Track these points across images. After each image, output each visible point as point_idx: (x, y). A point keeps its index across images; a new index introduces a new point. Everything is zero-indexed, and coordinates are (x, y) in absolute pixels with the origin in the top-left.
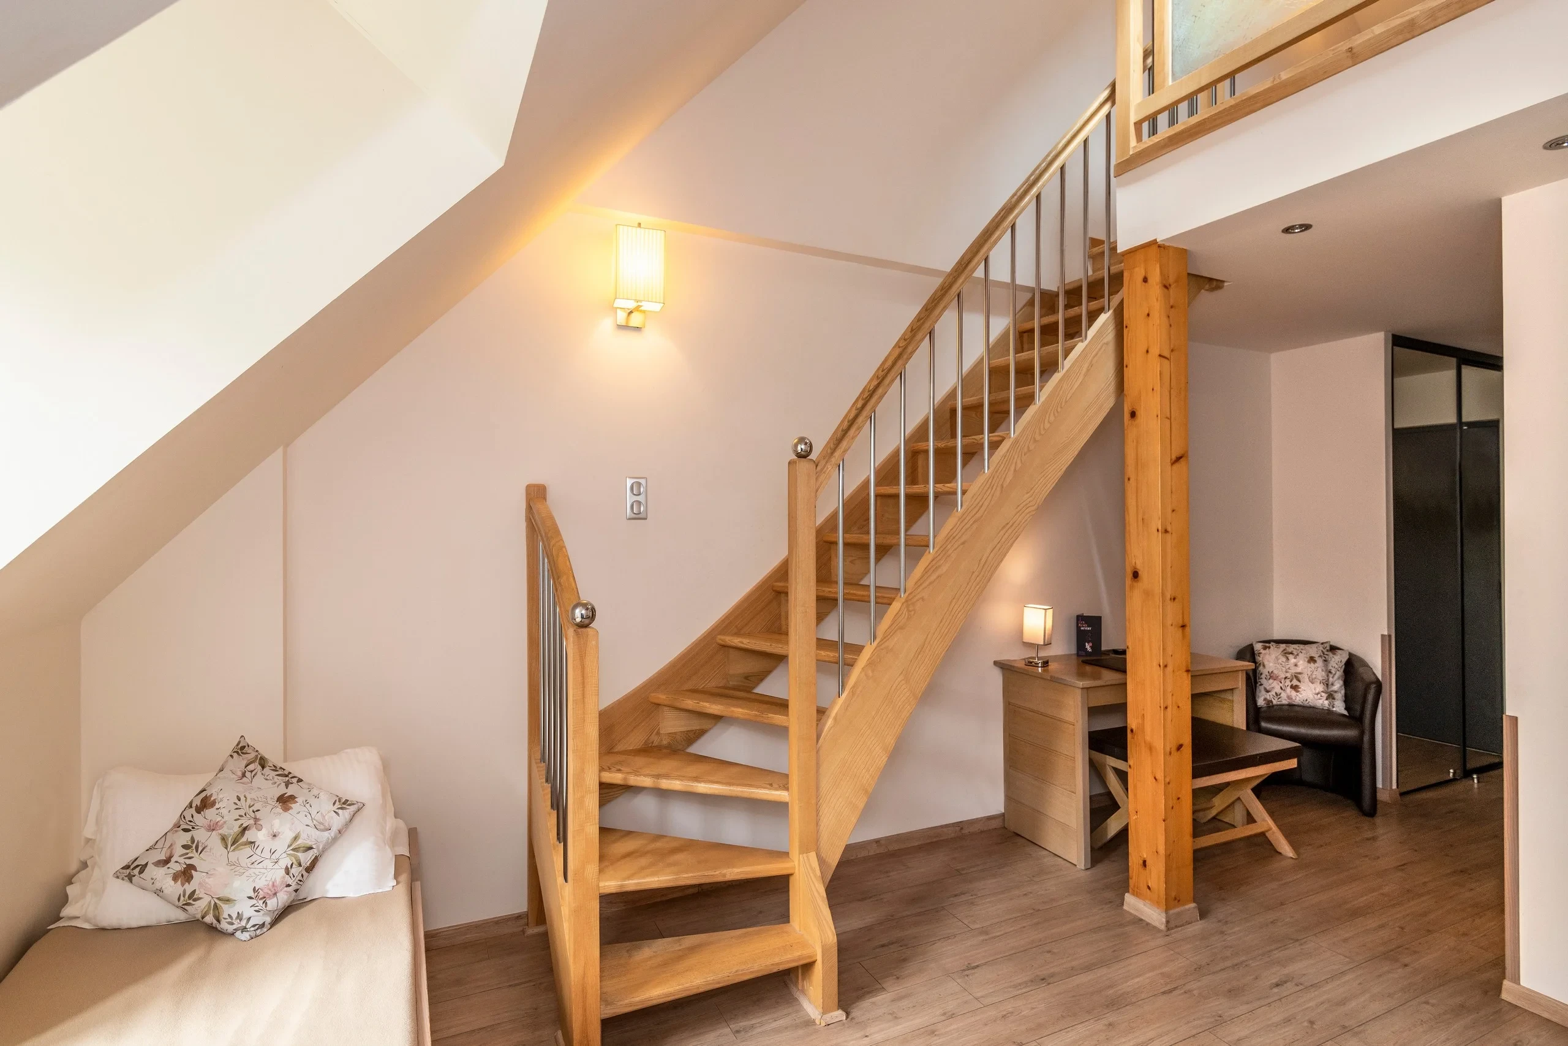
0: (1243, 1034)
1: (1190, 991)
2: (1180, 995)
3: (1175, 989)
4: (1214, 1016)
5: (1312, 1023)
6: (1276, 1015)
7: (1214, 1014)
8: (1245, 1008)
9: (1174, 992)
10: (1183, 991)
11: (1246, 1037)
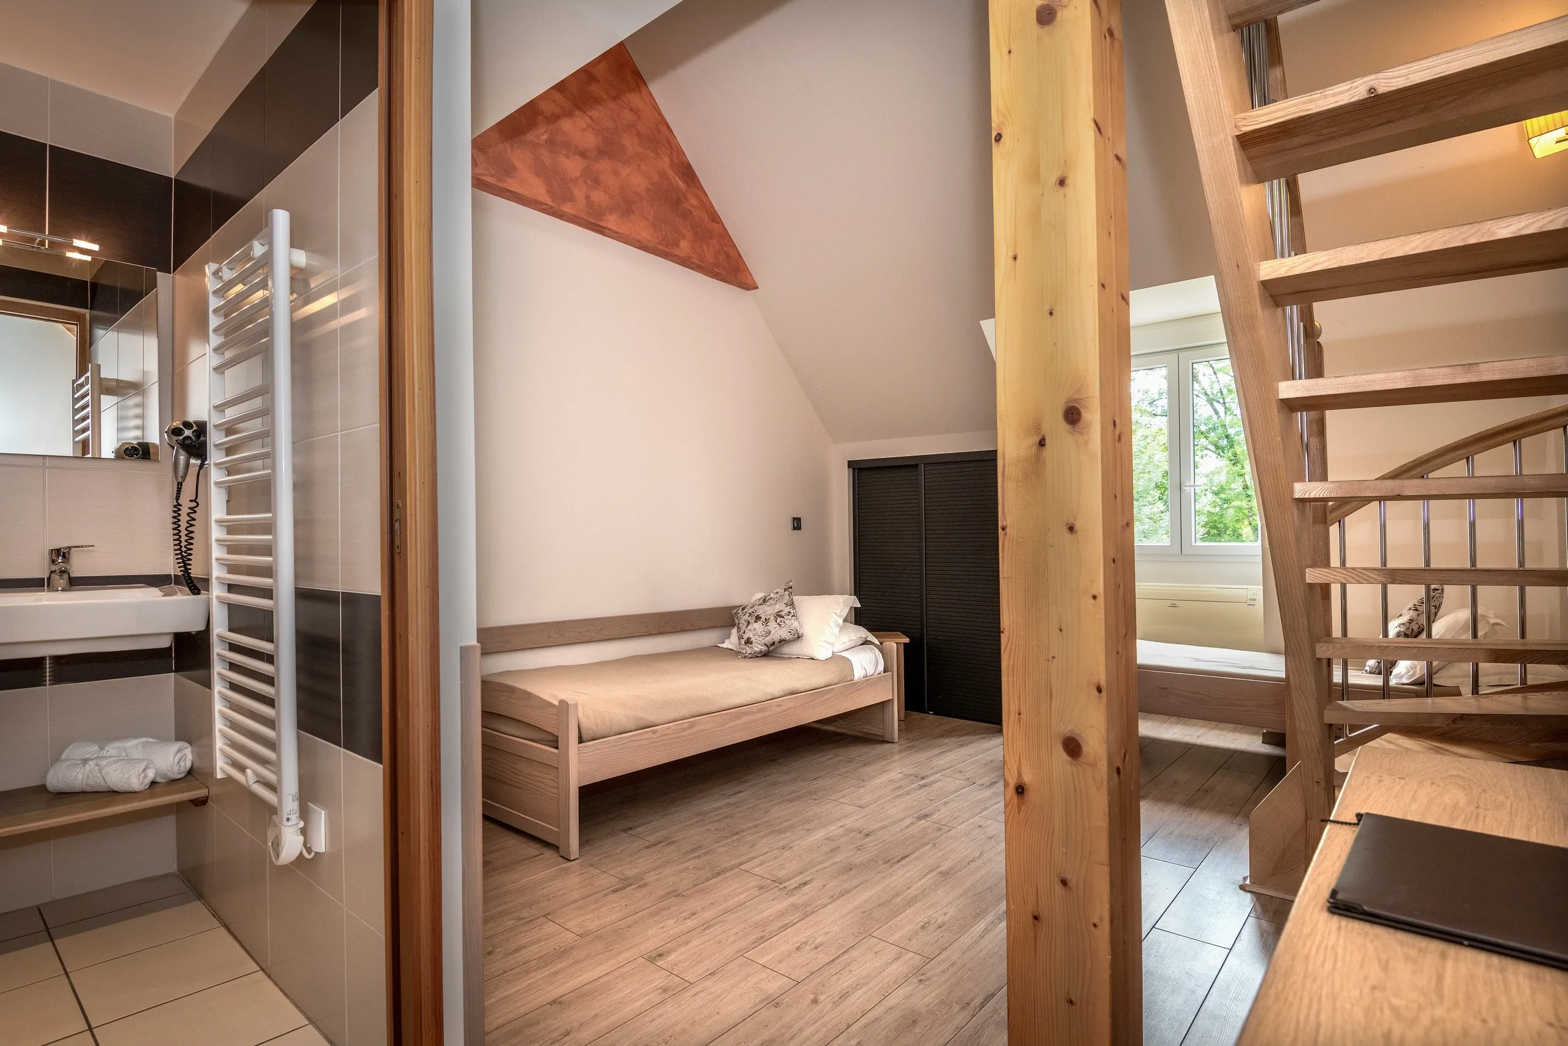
0: (894, 966)
1: (963, 1008)
2: (972, 1000)
3: (982, 1005)
4: (928, 979)
5: (815, 1001)
6: (857, 1000)
7: (927, 983)
8: (891, 1001)
9: (982, 1000)
10: (972, 1005)
11: (891, 964)
